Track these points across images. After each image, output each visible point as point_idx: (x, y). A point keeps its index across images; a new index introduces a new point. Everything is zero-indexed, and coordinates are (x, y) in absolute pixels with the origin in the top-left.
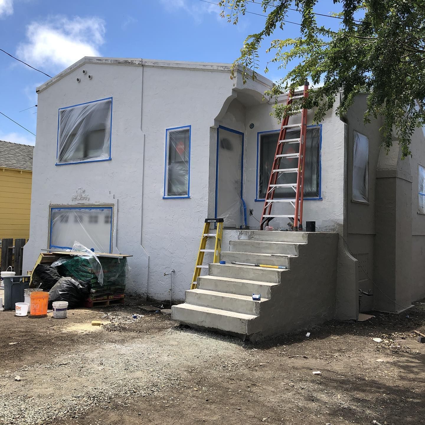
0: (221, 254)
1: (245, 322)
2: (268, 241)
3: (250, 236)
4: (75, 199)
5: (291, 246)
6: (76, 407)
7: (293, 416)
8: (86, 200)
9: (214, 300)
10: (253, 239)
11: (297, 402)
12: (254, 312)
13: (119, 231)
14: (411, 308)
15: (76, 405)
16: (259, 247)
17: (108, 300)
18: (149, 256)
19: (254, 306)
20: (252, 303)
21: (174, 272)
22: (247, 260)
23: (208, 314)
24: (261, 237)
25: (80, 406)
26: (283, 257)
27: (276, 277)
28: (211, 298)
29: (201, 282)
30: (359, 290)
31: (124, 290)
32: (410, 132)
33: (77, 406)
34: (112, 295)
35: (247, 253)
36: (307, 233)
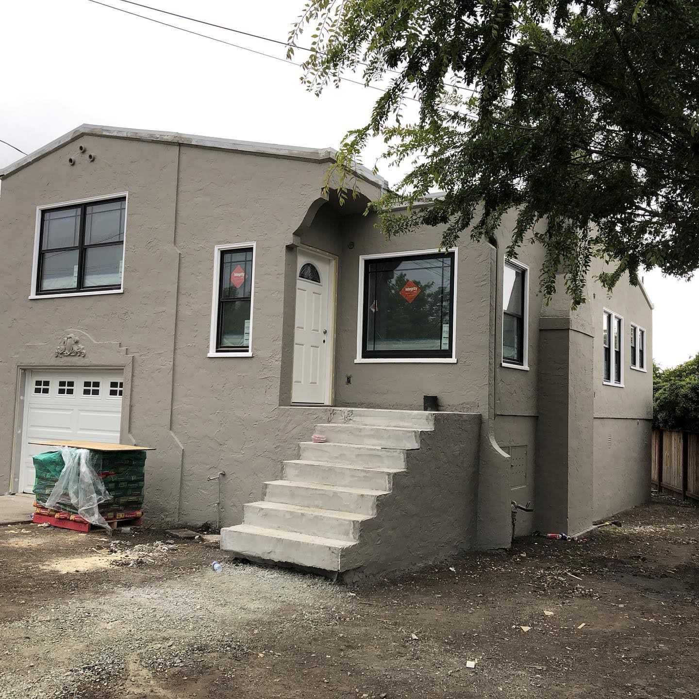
0: (300, 446)
1: (336, 552)
2: (374, 425)
3: (346, 418)
4: (62, 354)
5: (410, 434)
6: (74, 685)
7: (407, 691)
8: (79, 356)
9: (289, 519)
10: (351, 421)
11: (413, 670)
12: (351, 536)
13: (134, 408)
14: (592, 530)
15: (73, 681)
16: (361, 436)
17: (115, 521)
18: (183, 450)
19: (350, 526)
20: (348, 523)
21: (224, 475)
22: (341, 455)
23: (278, 540)
24: (363, 419)
25: (79, 683)
26: (396, 451)
27: (385, 481)
28: (284, 516)
29: (268, 490)
30: (513, 503)
31: (141, 503)
32: (584, 268)
33: (74, 683)
34: (121, 511)
35: (342, 445)
36: (434, 414)
